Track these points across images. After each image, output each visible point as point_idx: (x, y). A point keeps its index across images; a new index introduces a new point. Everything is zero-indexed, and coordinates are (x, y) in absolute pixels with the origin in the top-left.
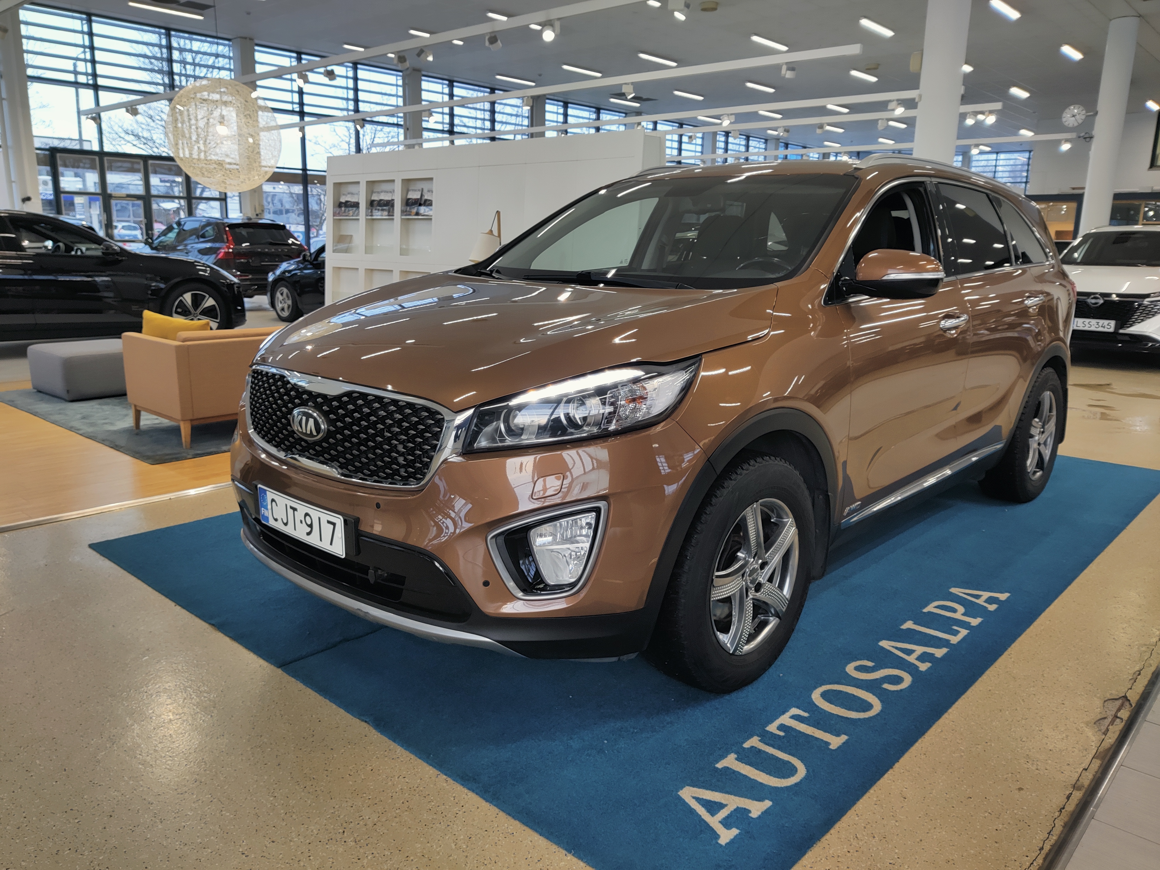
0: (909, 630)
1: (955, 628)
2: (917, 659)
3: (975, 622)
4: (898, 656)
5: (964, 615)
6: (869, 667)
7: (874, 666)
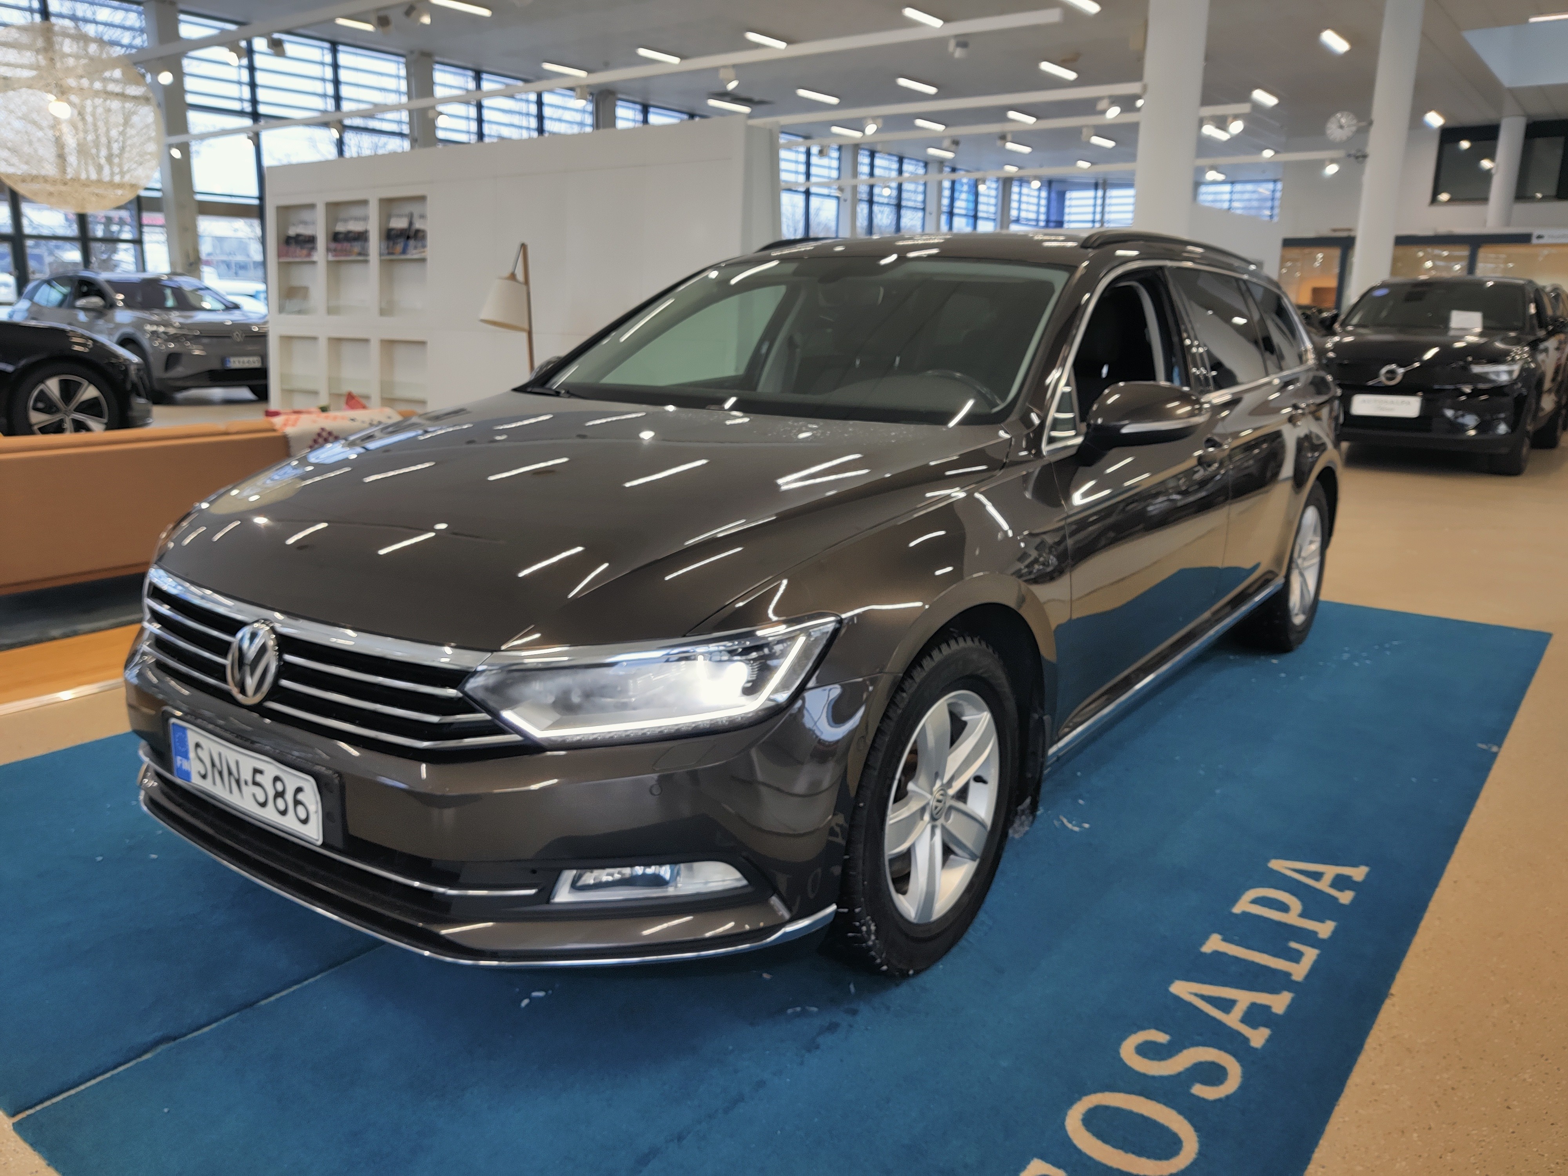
0: (1217, 955)
1: (1293, 945)
2: (1244, 1020)
3: (1325, 929)
4: (1207, 1015)
5: (1303, 915)
6: (1161, 1045)
7: (1170, 1043)
